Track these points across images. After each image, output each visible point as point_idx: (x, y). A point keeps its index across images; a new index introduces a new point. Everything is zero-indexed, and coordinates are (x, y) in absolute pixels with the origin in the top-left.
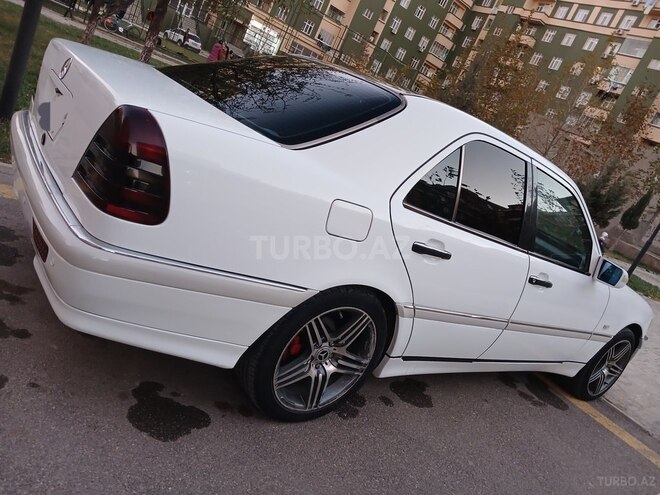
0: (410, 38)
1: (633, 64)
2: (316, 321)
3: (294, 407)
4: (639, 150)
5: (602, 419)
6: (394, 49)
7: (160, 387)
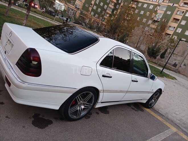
0: (102, 5)
1: (163, 12)
2: (79, 96)
3: (74, 117)
4: (164, 37)
5: (152, 113)
6: (97, 9)
7: (39, 115)
